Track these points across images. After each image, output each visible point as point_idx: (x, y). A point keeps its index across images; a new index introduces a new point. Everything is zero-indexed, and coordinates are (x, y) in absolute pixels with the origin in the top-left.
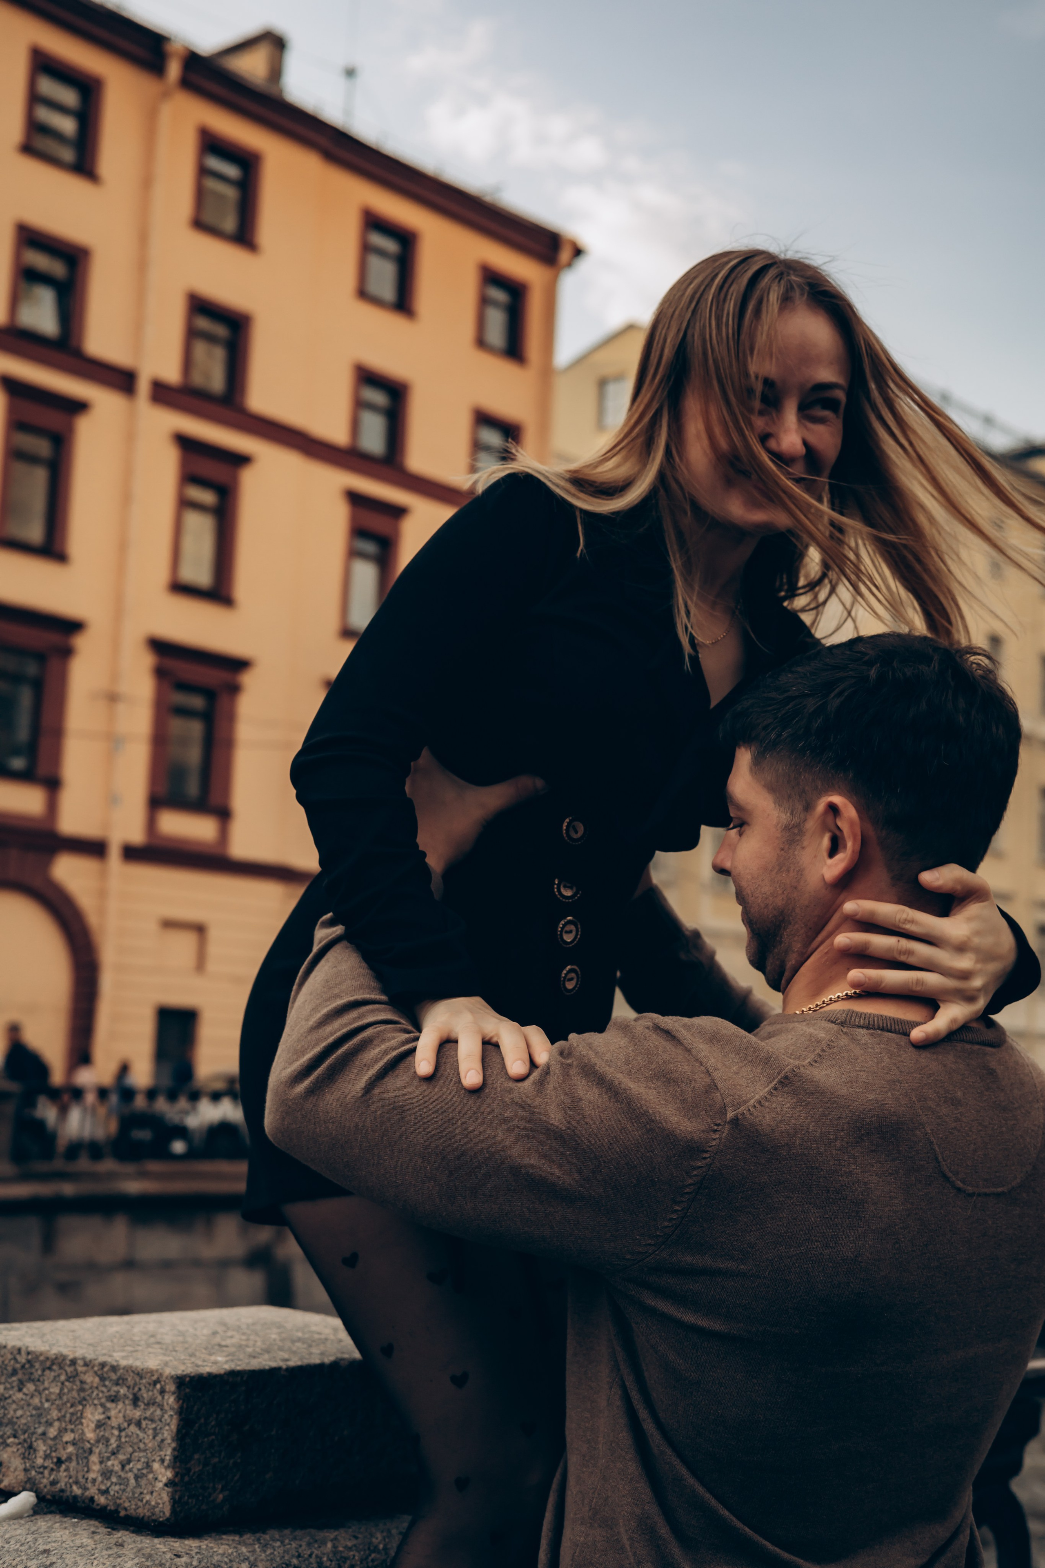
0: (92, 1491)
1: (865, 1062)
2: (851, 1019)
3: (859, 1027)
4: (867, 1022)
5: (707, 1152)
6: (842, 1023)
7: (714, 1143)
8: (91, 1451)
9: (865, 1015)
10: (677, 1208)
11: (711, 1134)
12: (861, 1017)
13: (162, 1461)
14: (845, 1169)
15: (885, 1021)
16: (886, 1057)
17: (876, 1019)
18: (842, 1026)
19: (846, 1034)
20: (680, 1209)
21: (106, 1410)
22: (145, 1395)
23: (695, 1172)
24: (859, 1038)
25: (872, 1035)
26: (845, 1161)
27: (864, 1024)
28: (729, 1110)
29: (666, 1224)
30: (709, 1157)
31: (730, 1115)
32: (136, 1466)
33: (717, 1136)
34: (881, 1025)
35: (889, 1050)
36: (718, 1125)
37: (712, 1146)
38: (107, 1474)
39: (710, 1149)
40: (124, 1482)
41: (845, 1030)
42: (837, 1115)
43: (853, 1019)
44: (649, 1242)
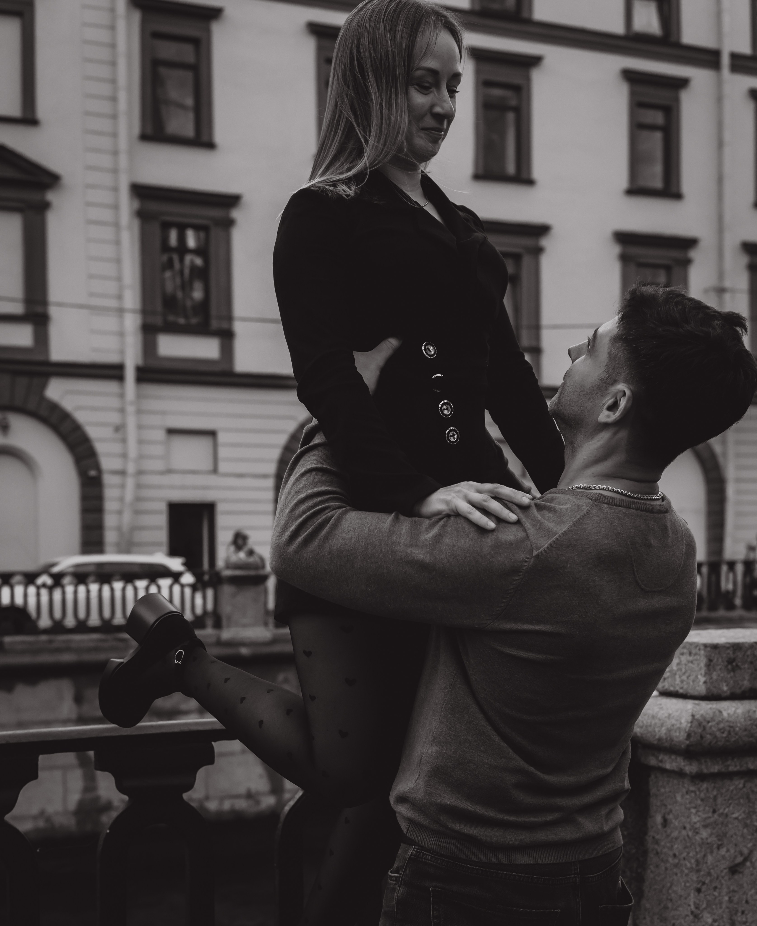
0: (677, 688)
1: (605, 522)
2: (600, 498)
3: (604, 503)
4: (608, 501)
5: (521, 572)
6: (595, 500)
7: (525, 568)
8: (675, 674)
9: (608, 497)
10: (504, 601)
11: (524, 563)
12: (605, 498)
13: (701, 674)
14: (592, 579)
15: (618, 501)
16: (617, 520)
17: (613, 500)
18: (595, 502)
19: (597, 506)
20: (506, 601)
21: (680, 658)
22: (694, 651)
23: (515, 583)
24: (603, 509)
25: (610, 508)
26: (592, 575)
27: (607, 502)
28: (534, 551)
29: (498, 609)
30: (522, 575)
31: (535, 553)
32: (692, 678)
33: (527, 564)
34: (616, 503)
35: (619, 516)
36: (528, 558)
37: (524, 569)
38: (682, 681)
39: (523, 571)
40: (688, 683)
41: (596, 504)
42: (589, 551)
43: (601, 498)
44: (488, 618)
